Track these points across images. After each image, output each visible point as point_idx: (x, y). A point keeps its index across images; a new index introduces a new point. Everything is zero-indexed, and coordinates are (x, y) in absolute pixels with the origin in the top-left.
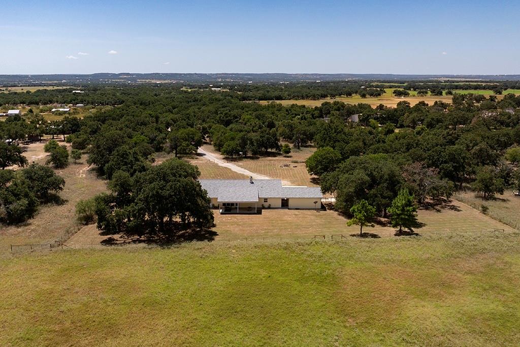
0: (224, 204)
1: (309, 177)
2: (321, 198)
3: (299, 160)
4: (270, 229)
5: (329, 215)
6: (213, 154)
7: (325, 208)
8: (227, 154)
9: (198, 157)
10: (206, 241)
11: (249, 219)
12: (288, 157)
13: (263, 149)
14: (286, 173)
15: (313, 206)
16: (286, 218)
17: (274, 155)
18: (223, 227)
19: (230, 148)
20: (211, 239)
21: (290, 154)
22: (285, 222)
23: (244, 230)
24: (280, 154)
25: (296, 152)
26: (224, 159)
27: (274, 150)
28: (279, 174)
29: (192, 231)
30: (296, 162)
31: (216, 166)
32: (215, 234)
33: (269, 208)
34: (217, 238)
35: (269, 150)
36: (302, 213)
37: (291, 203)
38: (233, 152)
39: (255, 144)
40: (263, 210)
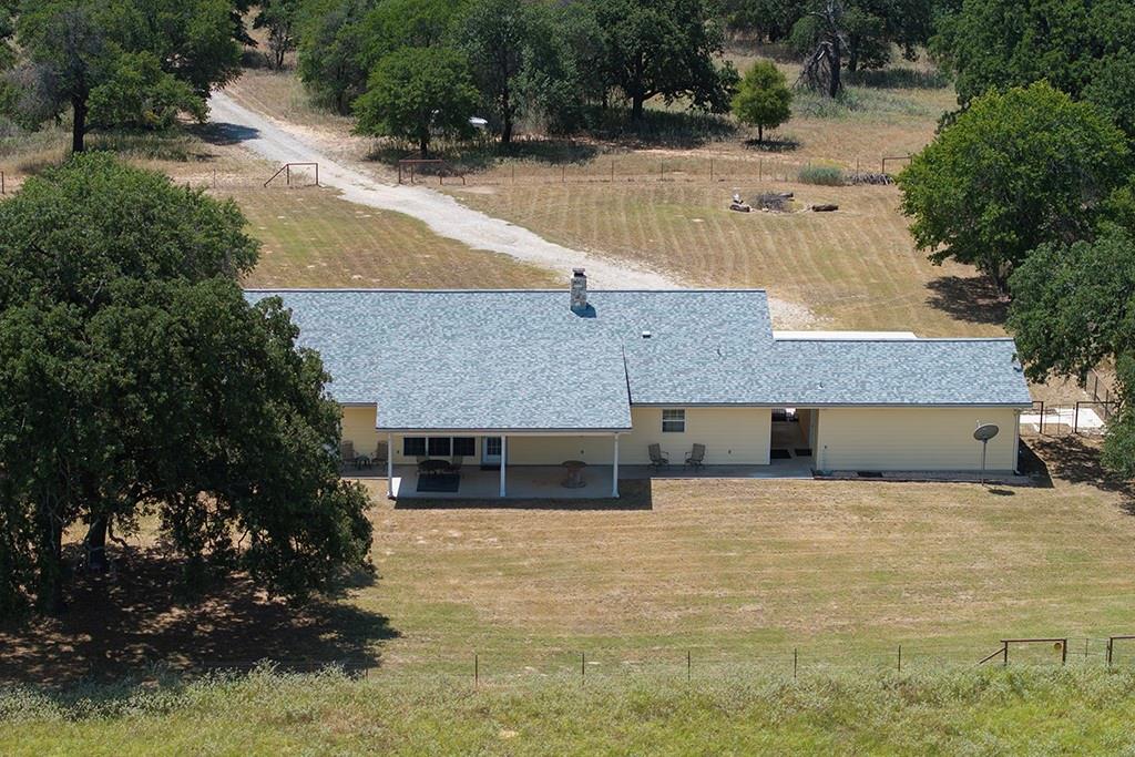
0: (413, 445)
1: (921, 270)
2: (1018, 408)
3: (848, 167)
4: (713, 600)
5: (1073, 513)
6: (300, 131)
7: (1041, 467)
8: (397, 131)
9: (213, 148)
10: (335, 670)
11: (574, 535)
12: (774, 146)
13: (616, 97)
14: (770, 245)
15: (970, 453)
16: (804, 530)
17: (682, 132)
18: (421, 587)
19: (412, 93)
20: (359, 662)
21: (783, 131)
22: (801, 554)
23: (550, 608)
24: (721, 130)
25: (822, 114)
26: (373, 158)
27: (683, 105)
28: (728, 251)
29: (236, 606)
30: (831, 180)
31: (331, 204)
32: (376, 627)
33: (695, 466)
34: (391, 654)
35: (656, 104)
36: (900, 499)
37: (829, 440)
38: (428, 115)
39: (569, 66)
40: (657, 484)
